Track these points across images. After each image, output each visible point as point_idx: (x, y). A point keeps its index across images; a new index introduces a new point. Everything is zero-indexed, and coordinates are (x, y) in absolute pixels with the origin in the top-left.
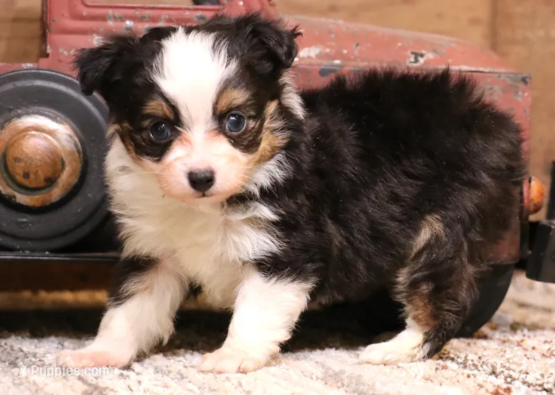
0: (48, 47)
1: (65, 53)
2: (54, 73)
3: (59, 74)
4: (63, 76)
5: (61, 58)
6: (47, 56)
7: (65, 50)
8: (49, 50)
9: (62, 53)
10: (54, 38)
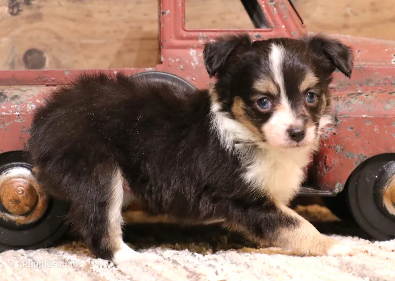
0: (162, 57)
1: (173, 61)
2: (166, 74)
3: (169, 75)
4: (171, 75)
5: (170, 64)
6: (162, 63)
7: (172, 59)
8: (162, 60)
9: (171, 61)
10: (166, 51)
